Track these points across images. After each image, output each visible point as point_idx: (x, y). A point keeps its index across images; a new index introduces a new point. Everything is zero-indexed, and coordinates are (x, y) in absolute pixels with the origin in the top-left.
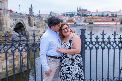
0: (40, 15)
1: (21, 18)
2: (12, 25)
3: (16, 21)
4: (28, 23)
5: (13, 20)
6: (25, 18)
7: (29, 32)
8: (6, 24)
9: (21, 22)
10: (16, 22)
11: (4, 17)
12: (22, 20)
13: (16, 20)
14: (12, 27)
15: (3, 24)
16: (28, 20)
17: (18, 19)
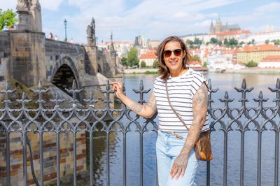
0: (112, 44)
1: (67, 52)
2: (49, 70)
3: (58, 61)
4: (83, 65)
5: (51, 59)
6: (76, 52)
7: (86, 89)
8: (38, 69)
9: (69, 64)
10: (57, 64)
11: (32, 52)
12: (69, 59)
13: (57, 57)
14: (49, 77)
15: (31, 69)
16: (83, 59)
17: (62, 56)
